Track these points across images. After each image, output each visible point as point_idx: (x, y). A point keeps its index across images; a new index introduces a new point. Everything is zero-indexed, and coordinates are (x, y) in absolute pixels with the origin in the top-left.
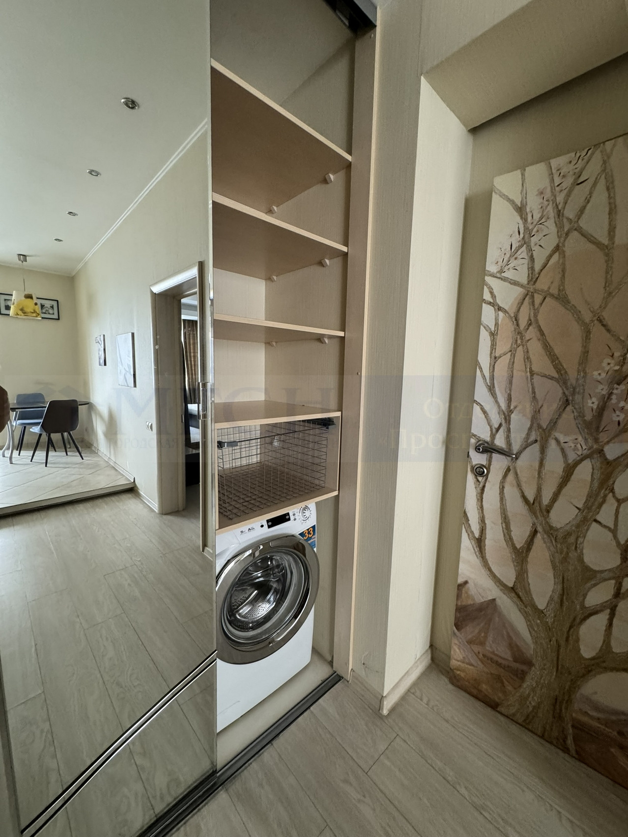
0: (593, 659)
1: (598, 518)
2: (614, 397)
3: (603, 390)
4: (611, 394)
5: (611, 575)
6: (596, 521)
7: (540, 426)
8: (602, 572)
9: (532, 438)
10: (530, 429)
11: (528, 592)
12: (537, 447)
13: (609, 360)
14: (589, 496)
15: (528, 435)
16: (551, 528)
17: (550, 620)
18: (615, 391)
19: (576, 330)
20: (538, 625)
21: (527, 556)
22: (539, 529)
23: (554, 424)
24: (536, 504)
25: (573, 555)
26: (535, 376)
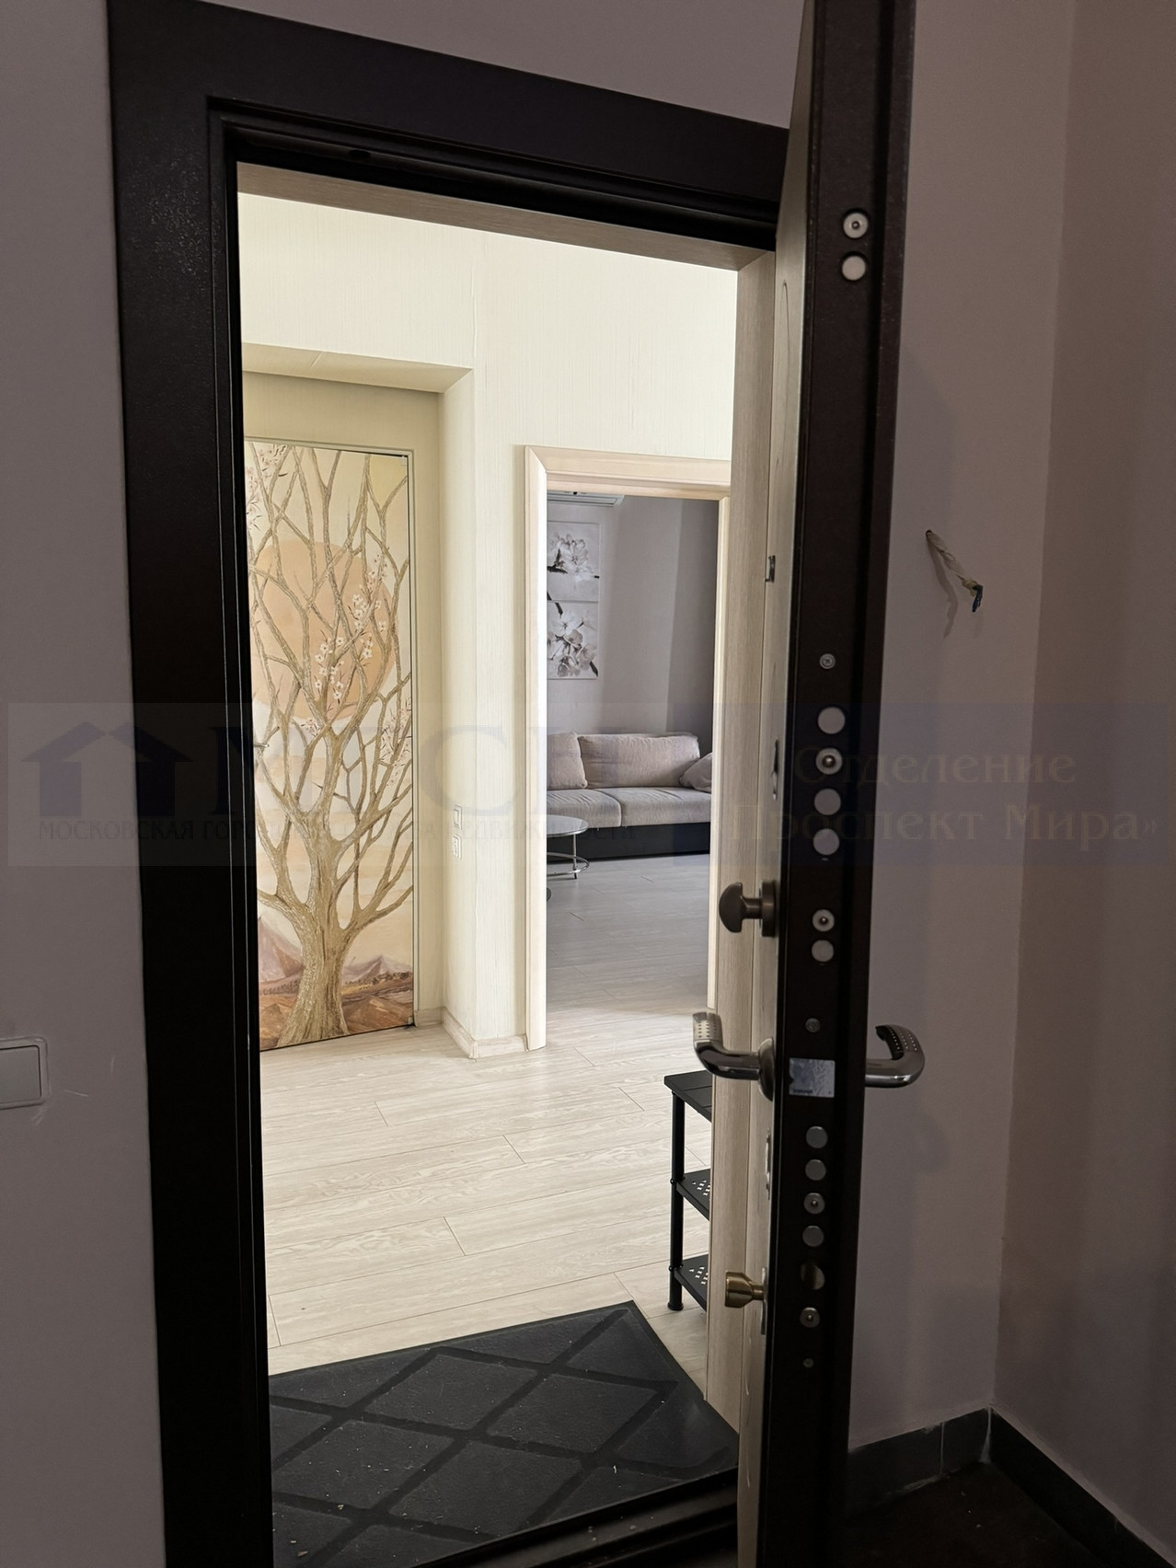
0: (350, 925)
1: (336, 791)
2: (332, 678)
3: (323, 672)
4: (330, 675)
5: (352, 840)
6: (335, 794)
7: (279, 713)
8: (344, 840)
9: (275, 726)
10: (271, 716)
11: (291, 891)
12: (279, 733)
13: (323, 645)
14: (327, 773)
15: (270, 722)
16: (302, 814)
17: (312, 911)
18: (332, 673)
19: (296, 615)
20: (303, 922)
21: (285, 853)
22: (293, 819)
23: (291, 708)
24: (287, 794)
25: (322, 833)
26: (268, 660)
